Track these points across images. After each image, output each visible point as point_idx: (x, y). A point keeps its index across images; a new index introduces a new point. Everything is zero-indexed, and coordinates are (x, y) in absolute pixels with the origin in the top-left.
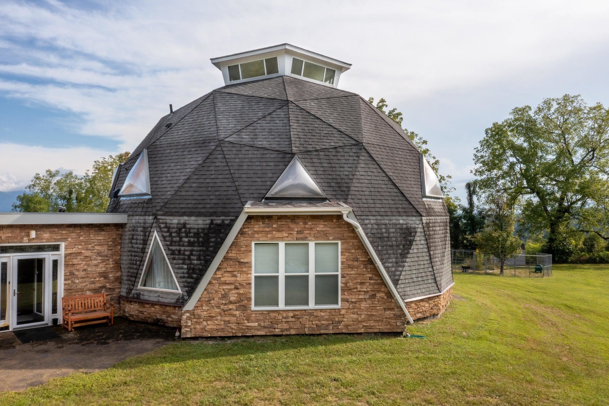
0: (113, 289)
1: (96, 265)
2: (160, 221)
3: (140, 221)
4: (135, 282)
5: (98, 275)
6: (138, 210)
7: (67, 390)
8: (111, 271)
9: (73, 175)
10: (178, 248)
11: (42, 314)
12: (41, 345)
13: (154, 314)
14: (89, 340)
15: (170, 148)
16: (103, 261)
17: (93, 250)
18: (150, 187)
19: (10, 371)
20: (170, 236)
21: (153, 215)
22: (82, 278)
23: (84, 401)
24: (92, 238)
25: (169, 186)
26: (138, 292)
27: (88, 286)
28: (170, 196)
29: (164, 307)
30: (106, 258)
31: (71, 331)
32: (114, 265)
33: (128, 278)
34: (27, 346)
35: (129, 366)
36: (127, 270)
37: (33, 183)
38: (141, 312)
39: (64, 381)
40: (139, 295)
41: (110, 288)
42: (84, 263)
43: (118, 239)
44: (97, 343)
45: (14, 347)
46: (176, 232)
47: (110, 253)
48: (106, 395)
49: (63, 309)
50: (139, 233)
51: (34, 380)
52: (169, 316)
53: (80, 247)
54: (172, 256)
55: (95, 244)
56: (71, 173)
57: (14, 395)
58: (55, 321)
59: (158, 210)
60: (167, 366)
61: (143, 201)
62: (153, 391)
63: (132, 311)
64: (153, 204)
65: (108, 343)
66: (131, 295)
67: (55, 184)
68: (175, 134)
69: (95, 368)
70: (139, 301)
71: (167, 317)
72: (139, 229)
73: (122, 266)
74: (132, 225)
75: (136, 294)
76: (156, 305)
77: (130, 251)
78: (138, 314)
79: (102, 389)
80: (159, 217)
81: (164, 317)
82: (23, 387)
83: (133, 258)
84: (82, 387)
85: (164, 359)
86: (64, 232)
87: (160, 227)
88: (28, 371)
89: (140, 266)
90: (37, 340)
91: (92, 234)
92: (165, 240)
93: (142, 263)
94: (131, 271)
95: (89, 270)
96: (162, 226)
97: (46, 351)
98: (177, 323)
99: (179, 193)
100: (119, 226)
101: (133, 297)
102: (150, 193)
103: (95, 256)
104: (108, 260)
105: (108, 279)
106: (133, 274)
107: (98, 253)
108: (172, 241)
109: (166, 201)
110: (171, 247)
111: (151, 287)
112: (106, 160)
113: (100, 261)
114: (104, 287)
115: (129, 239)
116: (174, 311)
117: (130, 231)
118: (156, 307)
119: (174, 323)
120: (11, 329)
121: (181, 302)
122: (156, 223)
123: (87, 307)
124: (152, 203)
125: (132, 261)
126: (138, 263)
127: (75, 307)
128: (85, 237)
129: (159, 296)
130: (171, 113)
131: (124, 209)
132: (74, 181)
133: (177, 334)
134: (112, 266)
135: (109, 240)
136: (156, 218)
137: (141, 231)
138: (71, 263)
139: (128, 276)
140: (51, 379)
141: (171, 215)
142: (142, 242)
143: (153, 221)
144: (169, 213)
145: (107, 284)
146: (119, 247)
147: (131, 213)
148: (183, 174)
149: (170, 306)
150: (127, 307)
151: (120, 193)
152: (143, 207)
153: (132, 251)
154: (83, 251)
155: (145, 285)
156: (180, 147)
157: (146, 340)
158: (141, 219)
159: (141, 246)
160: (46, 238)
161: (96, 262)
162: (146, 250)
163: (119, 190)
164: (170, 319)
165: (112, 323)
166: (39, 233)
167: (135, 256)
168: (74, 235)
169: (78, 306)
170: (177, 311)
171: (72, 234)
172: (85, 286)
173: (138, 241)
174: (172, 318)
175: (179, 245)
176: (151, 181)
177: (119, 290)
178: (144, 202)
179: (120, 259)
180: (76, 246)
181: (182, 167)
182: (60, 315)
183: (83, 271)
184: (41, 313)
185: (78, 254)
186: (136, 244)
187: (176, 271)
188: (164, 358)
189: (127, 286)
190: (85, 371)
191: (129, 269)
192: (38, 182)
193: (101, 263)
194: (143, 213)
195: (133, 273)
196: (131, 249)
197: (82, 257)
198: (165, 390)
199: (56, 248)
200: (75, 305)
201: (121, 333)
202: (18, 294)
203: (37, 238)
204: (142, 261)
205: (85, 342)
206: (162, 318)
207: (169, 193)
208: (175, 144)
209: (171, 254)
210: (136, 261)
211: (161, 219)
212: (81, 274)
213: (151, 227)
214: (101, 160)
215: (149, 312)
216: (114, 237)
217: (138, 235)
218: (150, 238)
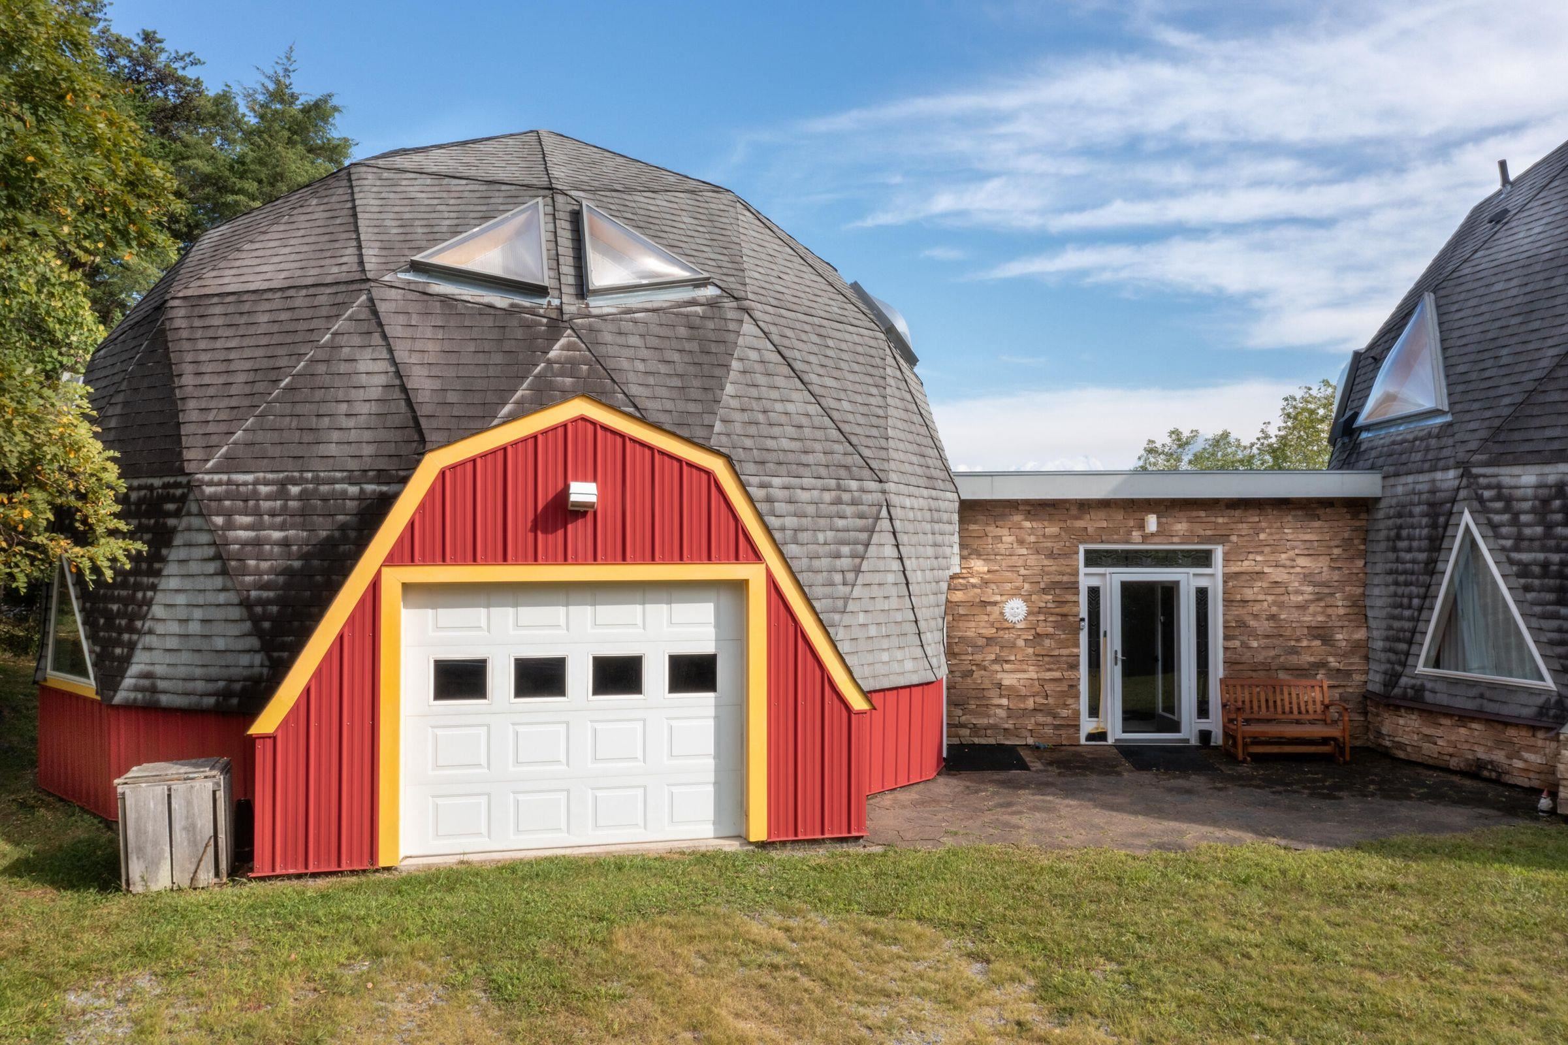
0: (1348, 674)
1: (1302, 607)
2: (1482, 480)
3: (1419, 487)
4: (1407, 654)
5: (1306, 631)
6: (1412, 459)
7: (1242, 872)
8: (1340, 624)
9: (1232, 439)
10: (1541, 556)
11: (1176, 718)
12: (1175, 778)
13: (1466, 746)
14: (1290, 784)
15: (1506, 276)
16: (1319, 598)
17: (1293, 567)
18: (1445, 391)
19: (1114, 814)
20: (1515, 521)
21: (1458, 465)
22: (1267, 637)
23: (1285, 903)
24: (1290, 537)
25: (1506, 380)
26: (1419, 682)
27: (1282, 659)
28: (1512, 409)
29: (1500, 727)
30: (1326, 591)
31: (1244, 761)
32: (1348, 610)
33: (1388, 644)
34: (1146, 777)
35: (1400, 853)
36: (1384, 624)
37: (1141, 463)
38: (1428, 738)
39: (1234, 853)
40: (1419, 690)
41: (1338, 670)
42: (1270, 598)
43: (1356, 542)
44: (1311, 795)
45: (1119, 774)
46: (1533, 511)
47: (1336, 578)
48: (1341, 902)
49: (1224, 706)
50: (1415, 520)
51: (1165, 839)
52: (1515, 754)
53: (1259, 558)
54: (1522, 581)
55: (1297, 551)
56: (1225, 435)
57: (1124, 858)
58: (1205, 736)
59: (1474, 452)
60: (1516, 873)
61: (1425, 432)
62: (1475, 920)
63: (1400, 732)
64: (1458, 437)
65: (1341, 798)
66: (1397, 691)
67: (1190, 462)
68: (1521, 235)
69: (1307, 842)
70: (1423, 707)
71: (1509, 757)
72: (1417, 510)
73: (1370, 614)
74: (1394, 501)
75: (1413, 687)
76: (1473, 719)
77: (1390, 572)
78: (1420, 744)
79: (1329, 888)
80: (1475, 471)
81: (1499, 756)
82: (1142, 847)
83: (1400, 590)
84: (1278, 873)
85: (1507, 855)
86: (1220, 520)
87: (1481, 500)
88: (1152, 820)
89: (1421, 609)
90: (1167, 769)
91: (1289, 525)
92: (1497, 536)
93: (1428, 601)
94: (1397, 624)
95: (1282, 617)
96: (1487, 494)
97: (1189, 792)
98: (1543, 777)
99: (1541, 398)
100: (1358, 506)
101: (1404, 697)
102: (1446, 409)
103: (1296, 584)
104: (1332, 594)
105: (1332, 646)
106: (1401, 635)
107: (1305, 576)
108: (1519, 538)
109: (1497, 423)
110: (1515, 556)
111: (1457, 670)
112: (1314, 392)
113: (1311, 597)
114: (1323, 665)
115: (1388, 539)
116: (1531, 741)
117: (1390, 518)
118: (1474, 726)
119: (1532, 775)
120: (1110, 741)
121: (1556, 717)
122: (1467, 487)
123: (1279, 710)
124: (1453, 435)
125: (1398, 600)
126: (1416, 602)
127: (1252, 708)
128: (1271, 534)
129: (1482, 696)
130: (1504, 185)
131: (1370, 461)
132: (1235, 454)
133: (1545, 803)
134: (1341, 611)
135: (1333, 543)
136: (1466, 474)
137: (1423, 515)
138: (1238, 597)
139: (1387, 639)
140: (1204, 844)
141: (1516, 463)
142: (1425, 544)
143: (1457, 482)
144: (1510, 457)
145: (1331, 659)
146: (1360, 563)
147: (1392, 469)
148: (1550, 342)
149: (1517, 725)
150: (1387, 722)
151: (1361, 420)
152: (1427, 450)
153: (1397, 572)
154: (1266, 570)
155: (1437, 665)
156: (1538, 268)
157: (1445, 805)
158: (1421, 482)
159: (1423, 556)
160: (1181, 533)
161: (1300, 598)
162: (1440, 566)
163: (1355, 415)
164: (1519, 764)
165: (1348, 758)
166: (1164, 520)
167: (1407, 584)
168: (1244, 528)
169: (1260, 707)
170: (1540, 743)
171: (1240, 526)
172: (1273, 658)
173: (1415, 544)
174: (1526, 761)
175: (1544, 549)
176: (1447, 376)
177: (1363, 678)
178: (1429, 435)
179: (1364, 594)
180: (1251, 557)
181: (1546, 323)
182: (1215, 723)
183: (1267, 619)
184: (1173, 713)
185: (1255, 576)
186: (1409, 550)
187: (1535, 623)
188: (1507, 852)
189: (1384, 667)
190: (1283, 842)
191: (1391, 622)
192: (1152, 460)
193: (1312, 601)
194: (1427, 466)
195: (1403, 630)
196: (1394, 566)
197: (1265, 585)
198: (1515, 926)
199: (1202, 559)
200: (1251, 702)
201: (1372, 782)
202: (1123, 661)
203: (1161, 532)
204: (1428, 596)
205: (1280, 788)
206: (1494, 758)
207: (1507, 401)
208: (1521, 263)
209: (1519, 575)
210: (1410, 598)
211: (1484, 476)
212: (1264, 626)
213: (1454, 501)
214: (1299, 394)
215: (1453, 738)
216: (1346, 535)
217: (1413, 527)
218: (1449, 532)
